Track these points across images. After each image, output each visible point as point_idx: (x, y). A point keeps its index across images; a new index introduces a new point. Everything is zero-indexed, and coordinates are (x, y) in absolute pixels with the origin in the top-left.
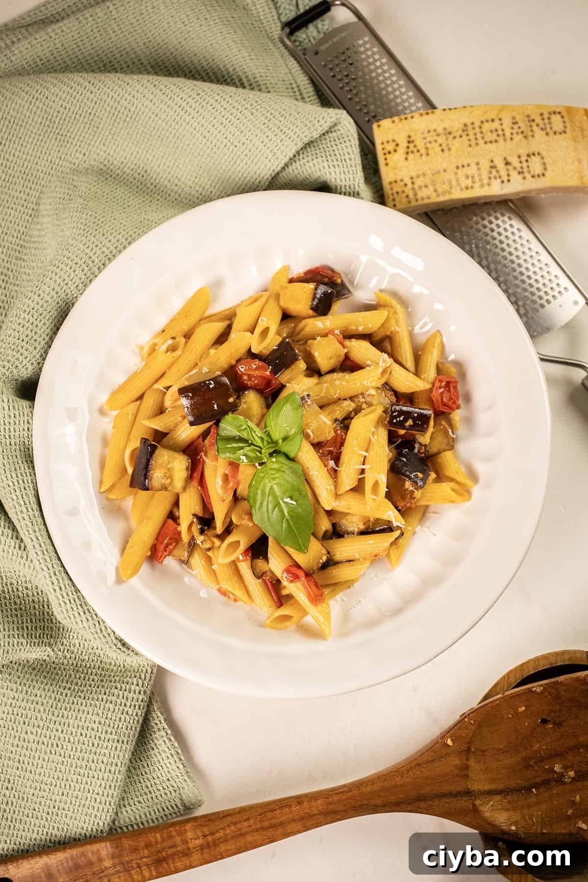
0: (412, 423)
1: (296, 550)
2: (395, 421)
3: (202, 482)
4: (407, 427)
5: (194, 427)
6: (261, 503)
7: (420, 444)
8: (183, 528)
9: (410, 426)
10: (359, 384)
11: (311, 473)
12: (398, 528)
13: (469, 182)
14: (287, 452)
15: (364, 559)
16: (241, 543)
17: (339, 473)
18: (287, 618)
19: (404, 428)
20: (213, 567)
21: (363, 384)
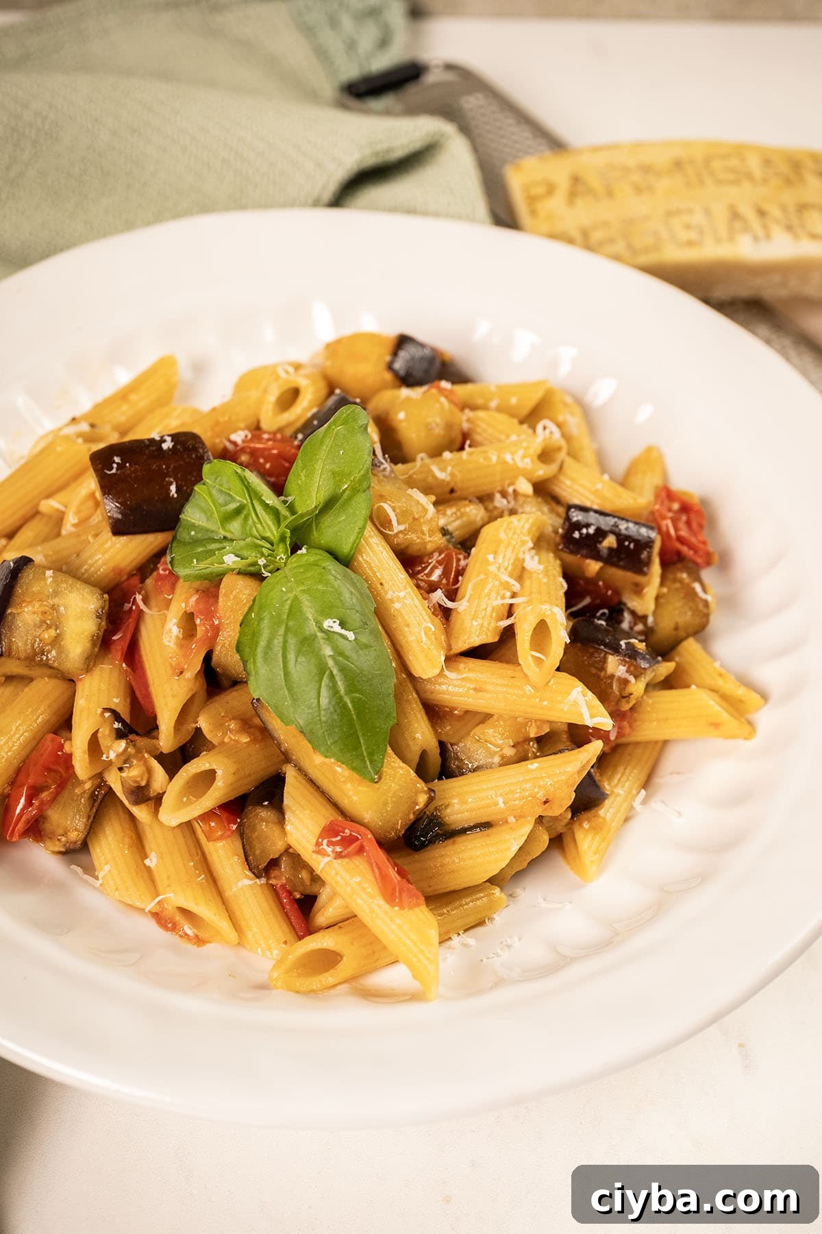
0: (615, 545)
1: (353, 769)
2: (576, 535)
3: (132, 655)
4: (604, 552)
5: (123, 539)
6: (270, 642)
7: (633, 613)
8: (78, 745)
9: (610, 549)
10: (494, 459)
11: (389, 596)
12: (598, 733)
13: (693, 235)
14: (333, 545)
15: (519, 817)
16: (219, 773)
17: (453, 616)
18: (328, 960)
19: (597, 556)
20: (147, 862)
21: (505, 462)
